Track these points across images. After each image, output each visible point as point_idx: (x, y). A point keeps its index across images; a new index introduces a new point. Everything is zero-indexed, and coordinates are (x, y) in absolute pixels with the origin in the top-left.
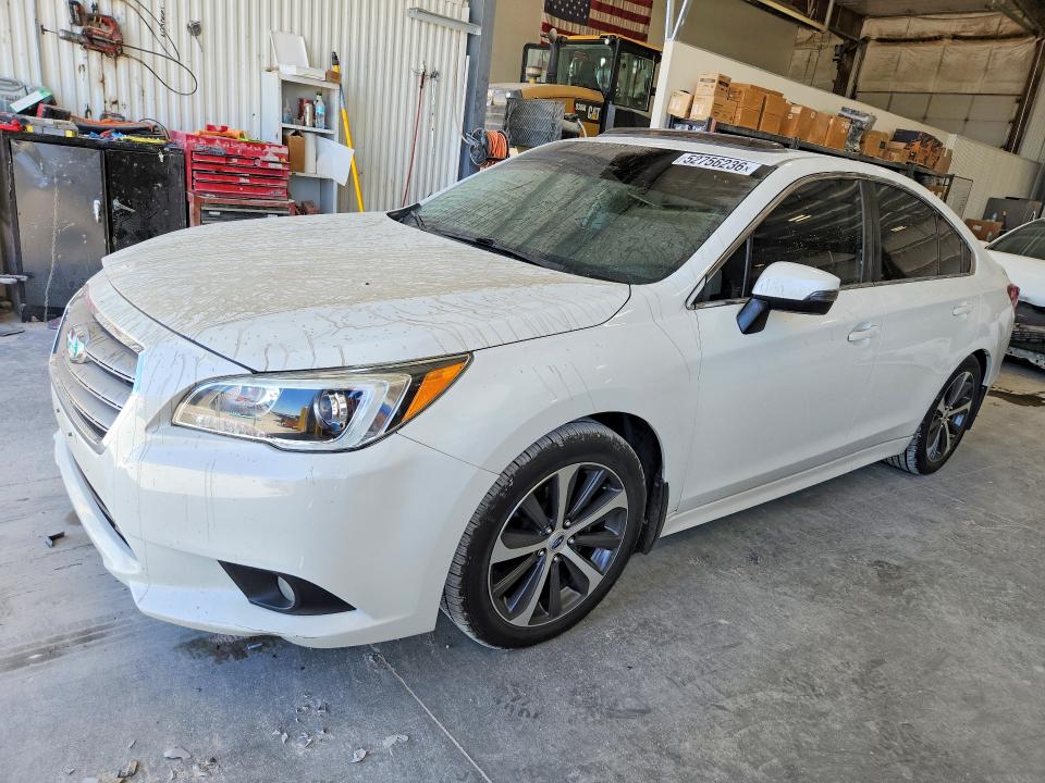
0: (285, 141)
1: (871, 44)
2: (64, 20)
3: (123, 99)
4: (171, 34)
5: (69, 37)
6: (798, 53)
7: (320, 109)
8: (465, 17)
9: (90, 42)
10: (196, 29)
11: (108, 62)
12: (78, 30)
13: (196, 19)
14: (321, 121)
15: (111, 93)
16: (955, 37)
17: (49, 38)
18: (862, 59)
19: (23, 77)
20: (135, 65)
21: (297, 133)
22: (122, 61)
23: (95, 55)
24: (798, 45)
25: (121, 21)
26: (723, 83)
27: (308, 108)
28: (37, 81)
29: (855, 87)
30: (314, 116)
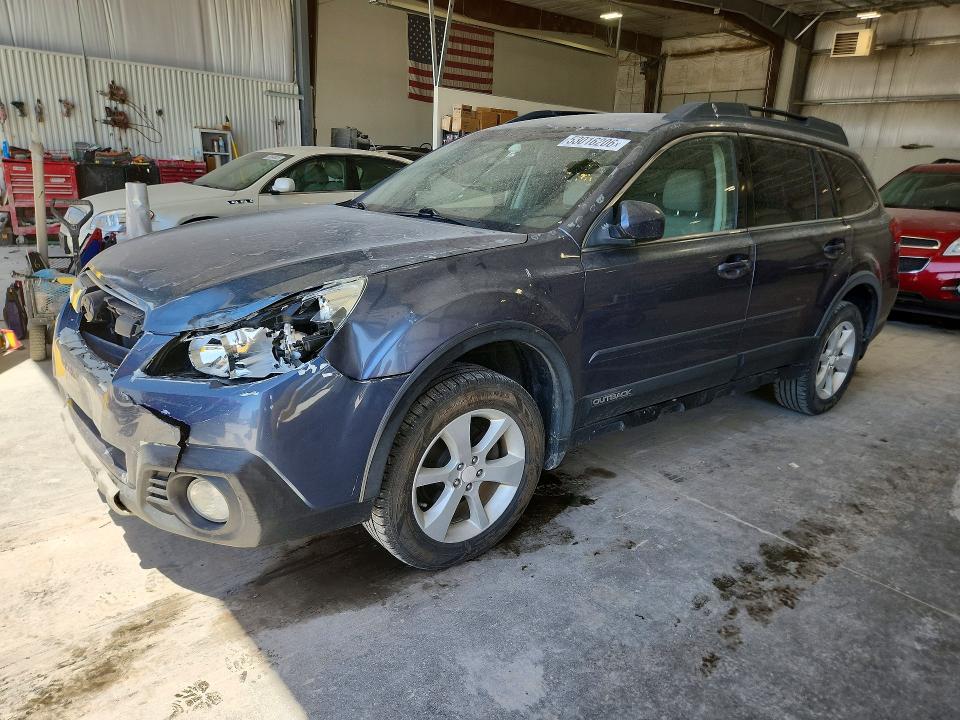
0: (205, 160)
1: (668, 58)
2: (103, 115)
3: (130, 146)
4: (149, 116)
5: (106, 122)
6: (621, 69)
7: (221, 143)
8: (296, 92)
9: (115, 123)
10: (160, 113)
11: (122, 131)
12: (109, 119)
13: (160, 108)
14: (222, 149)
15: (124, 144)
16: (722, 50)
17: (98, 124)
18: (664, 69)
19: (88, 141)
20: (134, 131)
21: (211, 155)
22: (128, 130)
23: (117, 129)
24: (620, 63)
25: (127, 113)
26: (466, 110)
27: (215, 143)
28: (94, 142)
29: (661, 91)
30: (219, 146)
